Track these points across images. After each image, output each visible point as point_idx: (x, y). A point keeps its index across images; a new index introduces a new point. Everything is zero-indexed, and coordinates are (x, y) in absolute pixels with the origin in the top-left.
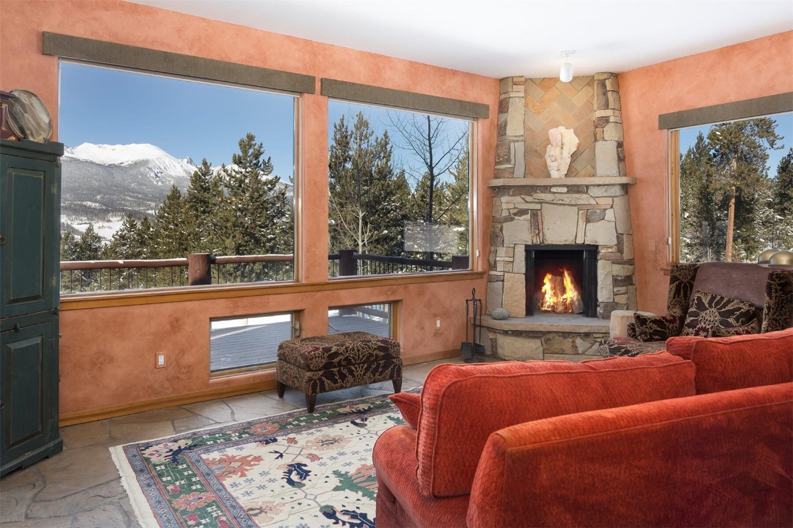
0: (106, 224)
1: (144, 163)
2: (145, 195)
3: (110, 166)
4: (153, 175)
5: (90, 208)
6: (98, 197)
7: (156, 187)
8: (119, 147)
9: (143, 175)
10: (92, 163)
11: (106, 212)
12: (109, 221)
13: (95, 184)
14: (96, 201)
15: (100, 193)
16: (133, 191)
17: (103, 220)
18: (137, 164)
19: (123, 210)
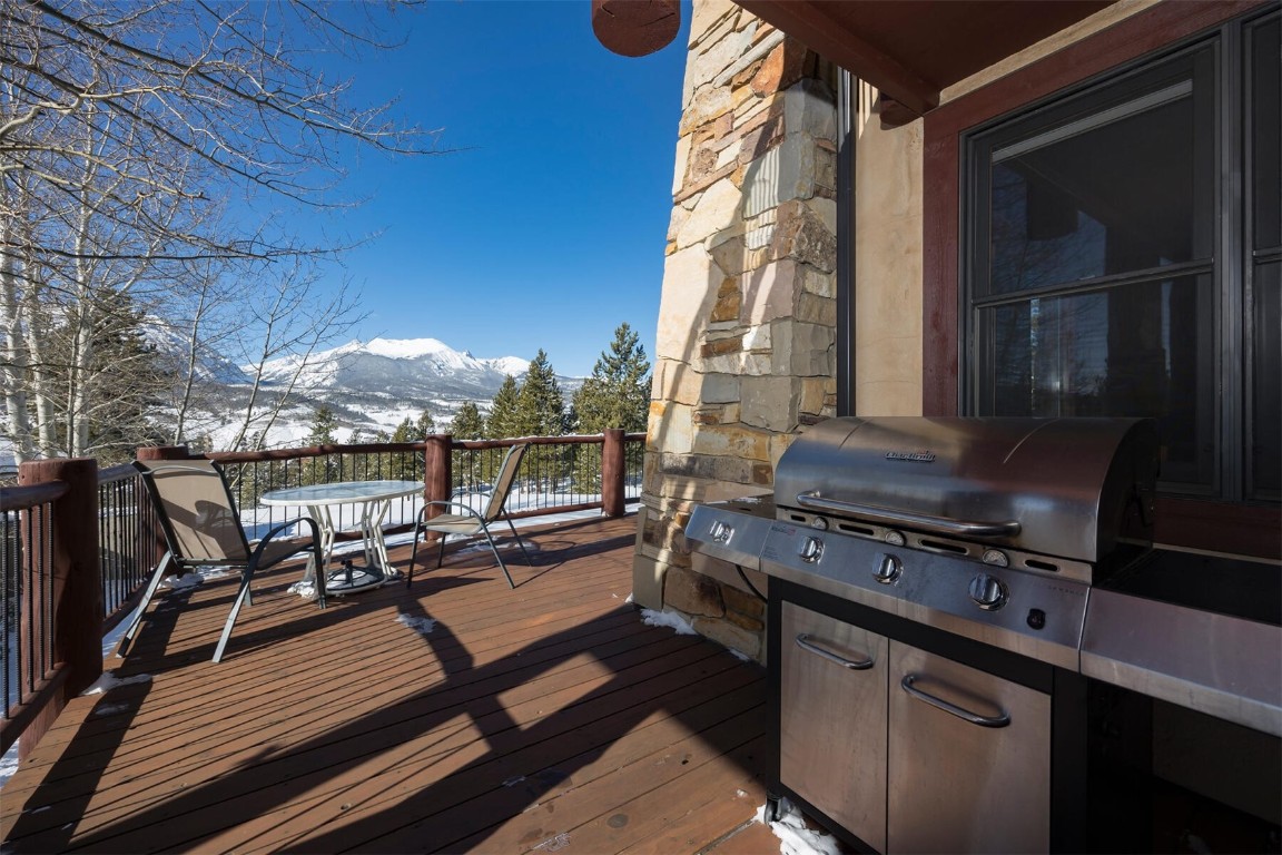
0: (395, 413)
1: (429, 356)
2: (429, 385)
3: (398, 359)
4: (436, 367)
5: (381, 398)
6: (388, 388)
7: (439, 378)
8: (405, 342)
9: (428, 367)
10: (382, 357)
11: (395, 401)
12: (398, 410)
13: (385, 375)
14: (386, 392)
15: (389, 384)
16: (418, 382)
17: (393, 408)
18: (421, 358)
19: (410, 400)
